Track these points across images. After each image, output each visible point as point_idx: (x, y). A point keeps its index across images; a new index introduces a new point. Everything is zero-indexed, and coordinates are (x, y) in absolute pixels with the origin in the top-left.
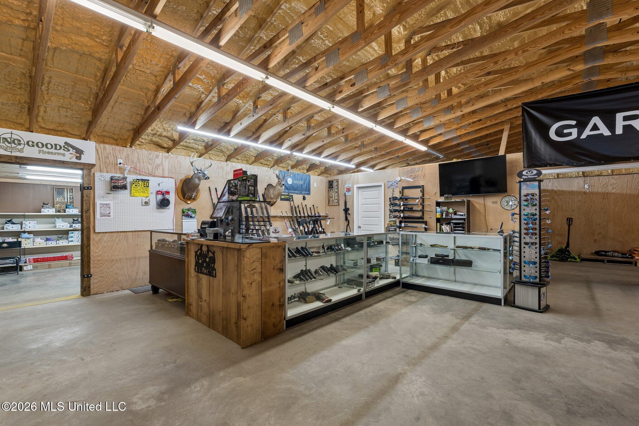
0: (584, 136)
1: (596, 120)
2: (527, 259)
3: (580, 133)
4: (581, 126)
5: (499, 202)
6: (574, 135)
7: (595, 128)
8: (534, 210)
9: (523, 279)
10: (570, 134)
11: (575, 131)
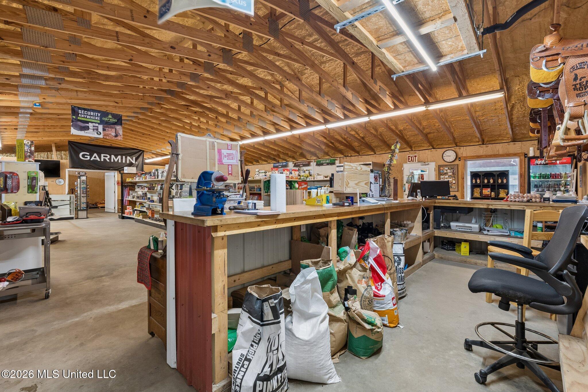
0: (92, 159)
1: (95, 155)
2: (82, 202)
3: (91, 158)
4: (91, 156)
5: (54, 182)
6: (89, 158)
7: (95, 157)
8: (85, 186)
9: (81, 209)
10: (87, 158)
11: (89, 157)
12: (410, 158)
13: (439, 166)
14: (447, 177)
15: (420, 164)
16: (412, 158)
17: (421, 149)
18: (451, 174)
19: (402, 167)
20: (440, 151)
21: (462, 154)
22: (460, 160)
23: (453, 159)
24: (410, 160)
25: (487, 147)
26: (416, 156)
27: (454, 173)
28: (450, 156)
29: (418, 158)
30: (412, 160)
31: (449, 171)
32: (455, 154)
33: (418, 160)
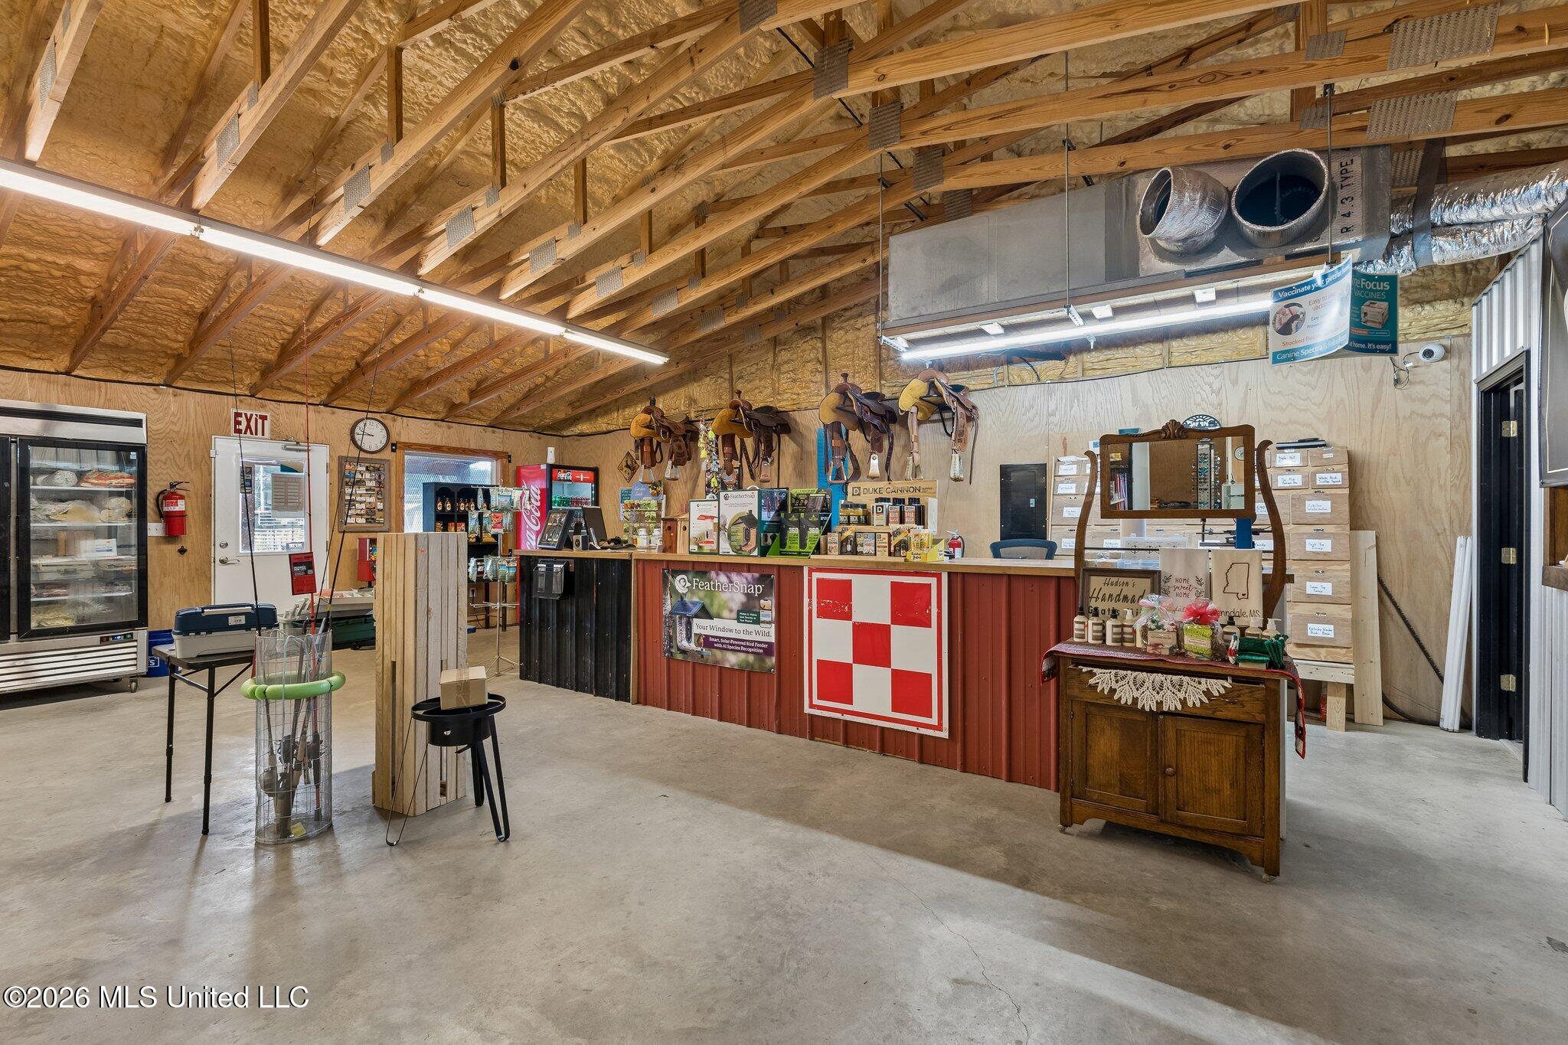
12: (243, 420)
13: (343, 461)
14: (362, 491)
15: (279, 445)
16: (249, 421)
17: (283, 398)
18: (373, 484)
19: (208, 446)
20: (346, 418)
21: (399, 434)
22: (393, 451)
23: (380, 446)
24: (243, 427)
25: (449, 428)
26: (264, 418)
27: (380, 483)
28: (373, 436)
29: (273, 424)
30: (248, 427)
31: (368, 475)
32: (384, 432)
33: (272, 431)
